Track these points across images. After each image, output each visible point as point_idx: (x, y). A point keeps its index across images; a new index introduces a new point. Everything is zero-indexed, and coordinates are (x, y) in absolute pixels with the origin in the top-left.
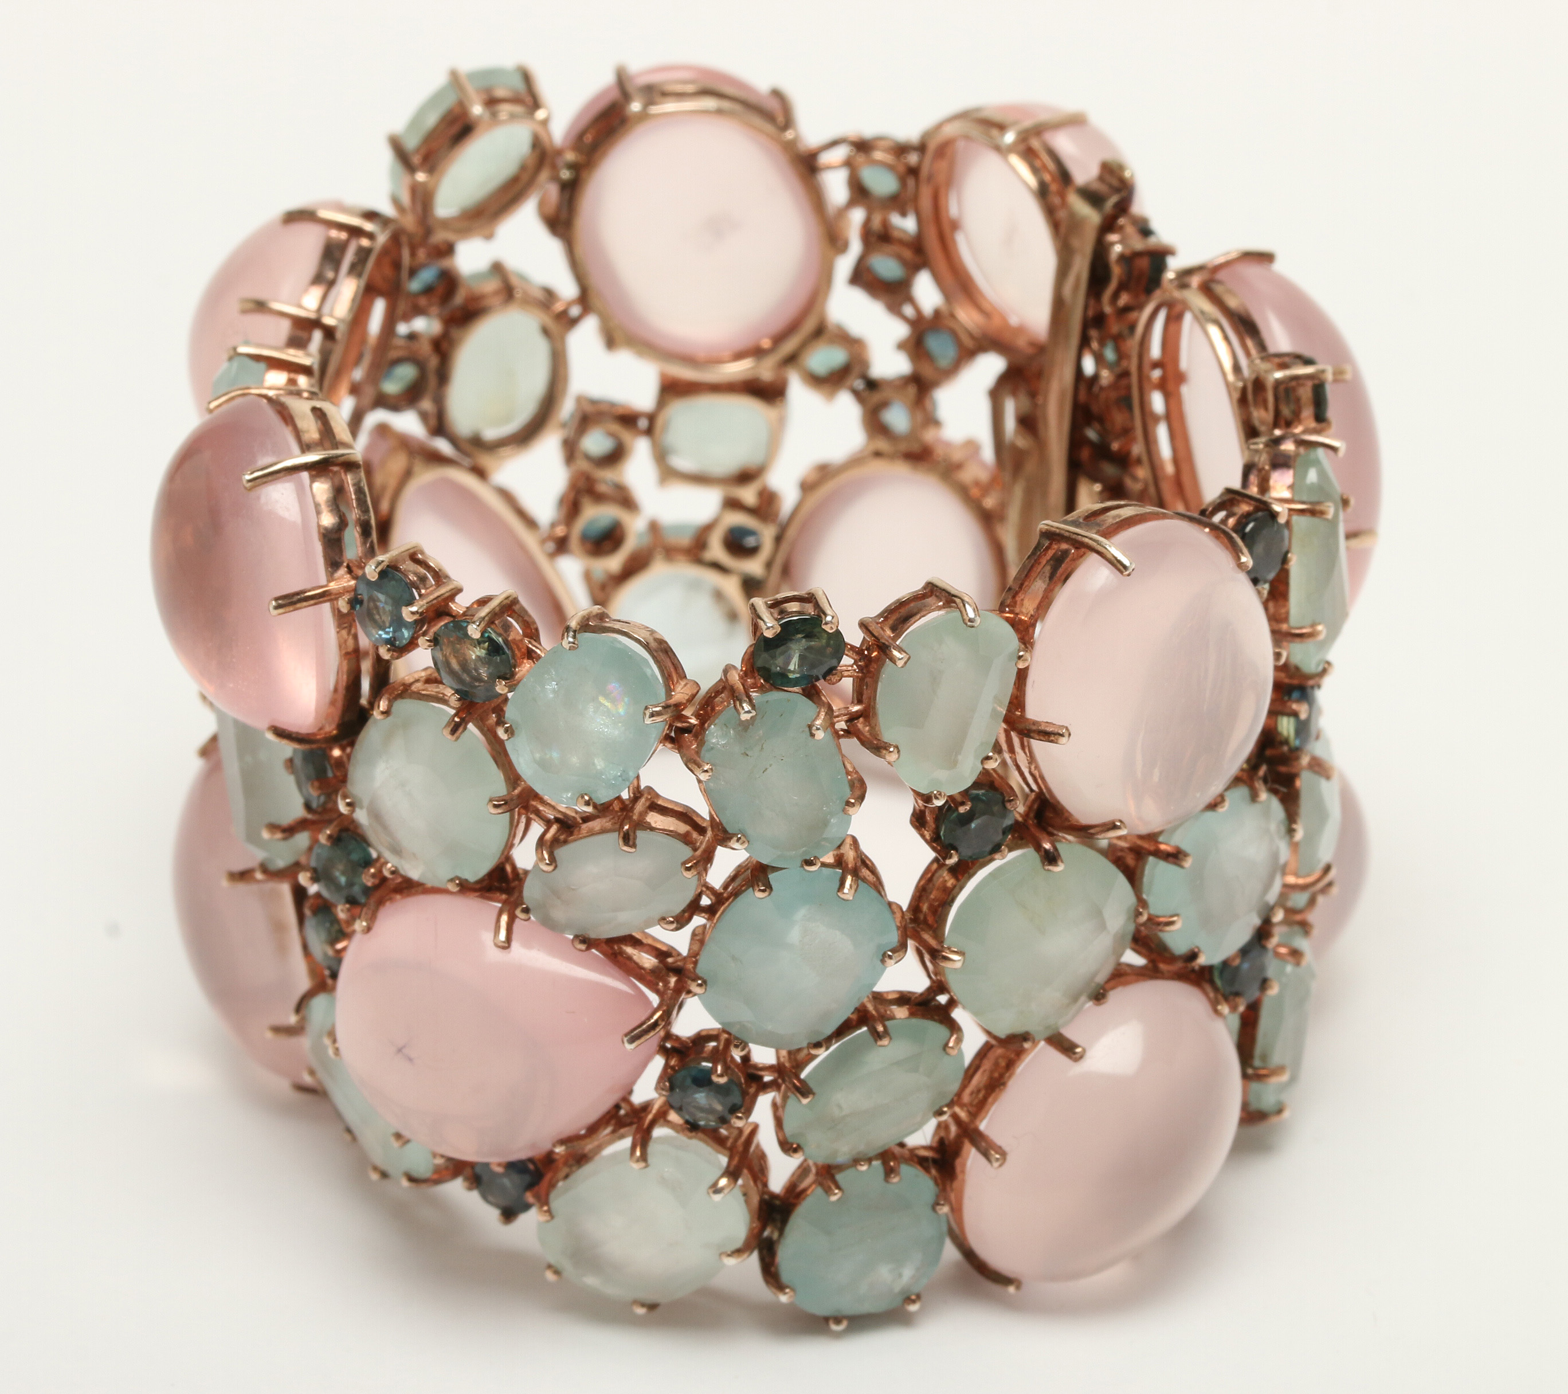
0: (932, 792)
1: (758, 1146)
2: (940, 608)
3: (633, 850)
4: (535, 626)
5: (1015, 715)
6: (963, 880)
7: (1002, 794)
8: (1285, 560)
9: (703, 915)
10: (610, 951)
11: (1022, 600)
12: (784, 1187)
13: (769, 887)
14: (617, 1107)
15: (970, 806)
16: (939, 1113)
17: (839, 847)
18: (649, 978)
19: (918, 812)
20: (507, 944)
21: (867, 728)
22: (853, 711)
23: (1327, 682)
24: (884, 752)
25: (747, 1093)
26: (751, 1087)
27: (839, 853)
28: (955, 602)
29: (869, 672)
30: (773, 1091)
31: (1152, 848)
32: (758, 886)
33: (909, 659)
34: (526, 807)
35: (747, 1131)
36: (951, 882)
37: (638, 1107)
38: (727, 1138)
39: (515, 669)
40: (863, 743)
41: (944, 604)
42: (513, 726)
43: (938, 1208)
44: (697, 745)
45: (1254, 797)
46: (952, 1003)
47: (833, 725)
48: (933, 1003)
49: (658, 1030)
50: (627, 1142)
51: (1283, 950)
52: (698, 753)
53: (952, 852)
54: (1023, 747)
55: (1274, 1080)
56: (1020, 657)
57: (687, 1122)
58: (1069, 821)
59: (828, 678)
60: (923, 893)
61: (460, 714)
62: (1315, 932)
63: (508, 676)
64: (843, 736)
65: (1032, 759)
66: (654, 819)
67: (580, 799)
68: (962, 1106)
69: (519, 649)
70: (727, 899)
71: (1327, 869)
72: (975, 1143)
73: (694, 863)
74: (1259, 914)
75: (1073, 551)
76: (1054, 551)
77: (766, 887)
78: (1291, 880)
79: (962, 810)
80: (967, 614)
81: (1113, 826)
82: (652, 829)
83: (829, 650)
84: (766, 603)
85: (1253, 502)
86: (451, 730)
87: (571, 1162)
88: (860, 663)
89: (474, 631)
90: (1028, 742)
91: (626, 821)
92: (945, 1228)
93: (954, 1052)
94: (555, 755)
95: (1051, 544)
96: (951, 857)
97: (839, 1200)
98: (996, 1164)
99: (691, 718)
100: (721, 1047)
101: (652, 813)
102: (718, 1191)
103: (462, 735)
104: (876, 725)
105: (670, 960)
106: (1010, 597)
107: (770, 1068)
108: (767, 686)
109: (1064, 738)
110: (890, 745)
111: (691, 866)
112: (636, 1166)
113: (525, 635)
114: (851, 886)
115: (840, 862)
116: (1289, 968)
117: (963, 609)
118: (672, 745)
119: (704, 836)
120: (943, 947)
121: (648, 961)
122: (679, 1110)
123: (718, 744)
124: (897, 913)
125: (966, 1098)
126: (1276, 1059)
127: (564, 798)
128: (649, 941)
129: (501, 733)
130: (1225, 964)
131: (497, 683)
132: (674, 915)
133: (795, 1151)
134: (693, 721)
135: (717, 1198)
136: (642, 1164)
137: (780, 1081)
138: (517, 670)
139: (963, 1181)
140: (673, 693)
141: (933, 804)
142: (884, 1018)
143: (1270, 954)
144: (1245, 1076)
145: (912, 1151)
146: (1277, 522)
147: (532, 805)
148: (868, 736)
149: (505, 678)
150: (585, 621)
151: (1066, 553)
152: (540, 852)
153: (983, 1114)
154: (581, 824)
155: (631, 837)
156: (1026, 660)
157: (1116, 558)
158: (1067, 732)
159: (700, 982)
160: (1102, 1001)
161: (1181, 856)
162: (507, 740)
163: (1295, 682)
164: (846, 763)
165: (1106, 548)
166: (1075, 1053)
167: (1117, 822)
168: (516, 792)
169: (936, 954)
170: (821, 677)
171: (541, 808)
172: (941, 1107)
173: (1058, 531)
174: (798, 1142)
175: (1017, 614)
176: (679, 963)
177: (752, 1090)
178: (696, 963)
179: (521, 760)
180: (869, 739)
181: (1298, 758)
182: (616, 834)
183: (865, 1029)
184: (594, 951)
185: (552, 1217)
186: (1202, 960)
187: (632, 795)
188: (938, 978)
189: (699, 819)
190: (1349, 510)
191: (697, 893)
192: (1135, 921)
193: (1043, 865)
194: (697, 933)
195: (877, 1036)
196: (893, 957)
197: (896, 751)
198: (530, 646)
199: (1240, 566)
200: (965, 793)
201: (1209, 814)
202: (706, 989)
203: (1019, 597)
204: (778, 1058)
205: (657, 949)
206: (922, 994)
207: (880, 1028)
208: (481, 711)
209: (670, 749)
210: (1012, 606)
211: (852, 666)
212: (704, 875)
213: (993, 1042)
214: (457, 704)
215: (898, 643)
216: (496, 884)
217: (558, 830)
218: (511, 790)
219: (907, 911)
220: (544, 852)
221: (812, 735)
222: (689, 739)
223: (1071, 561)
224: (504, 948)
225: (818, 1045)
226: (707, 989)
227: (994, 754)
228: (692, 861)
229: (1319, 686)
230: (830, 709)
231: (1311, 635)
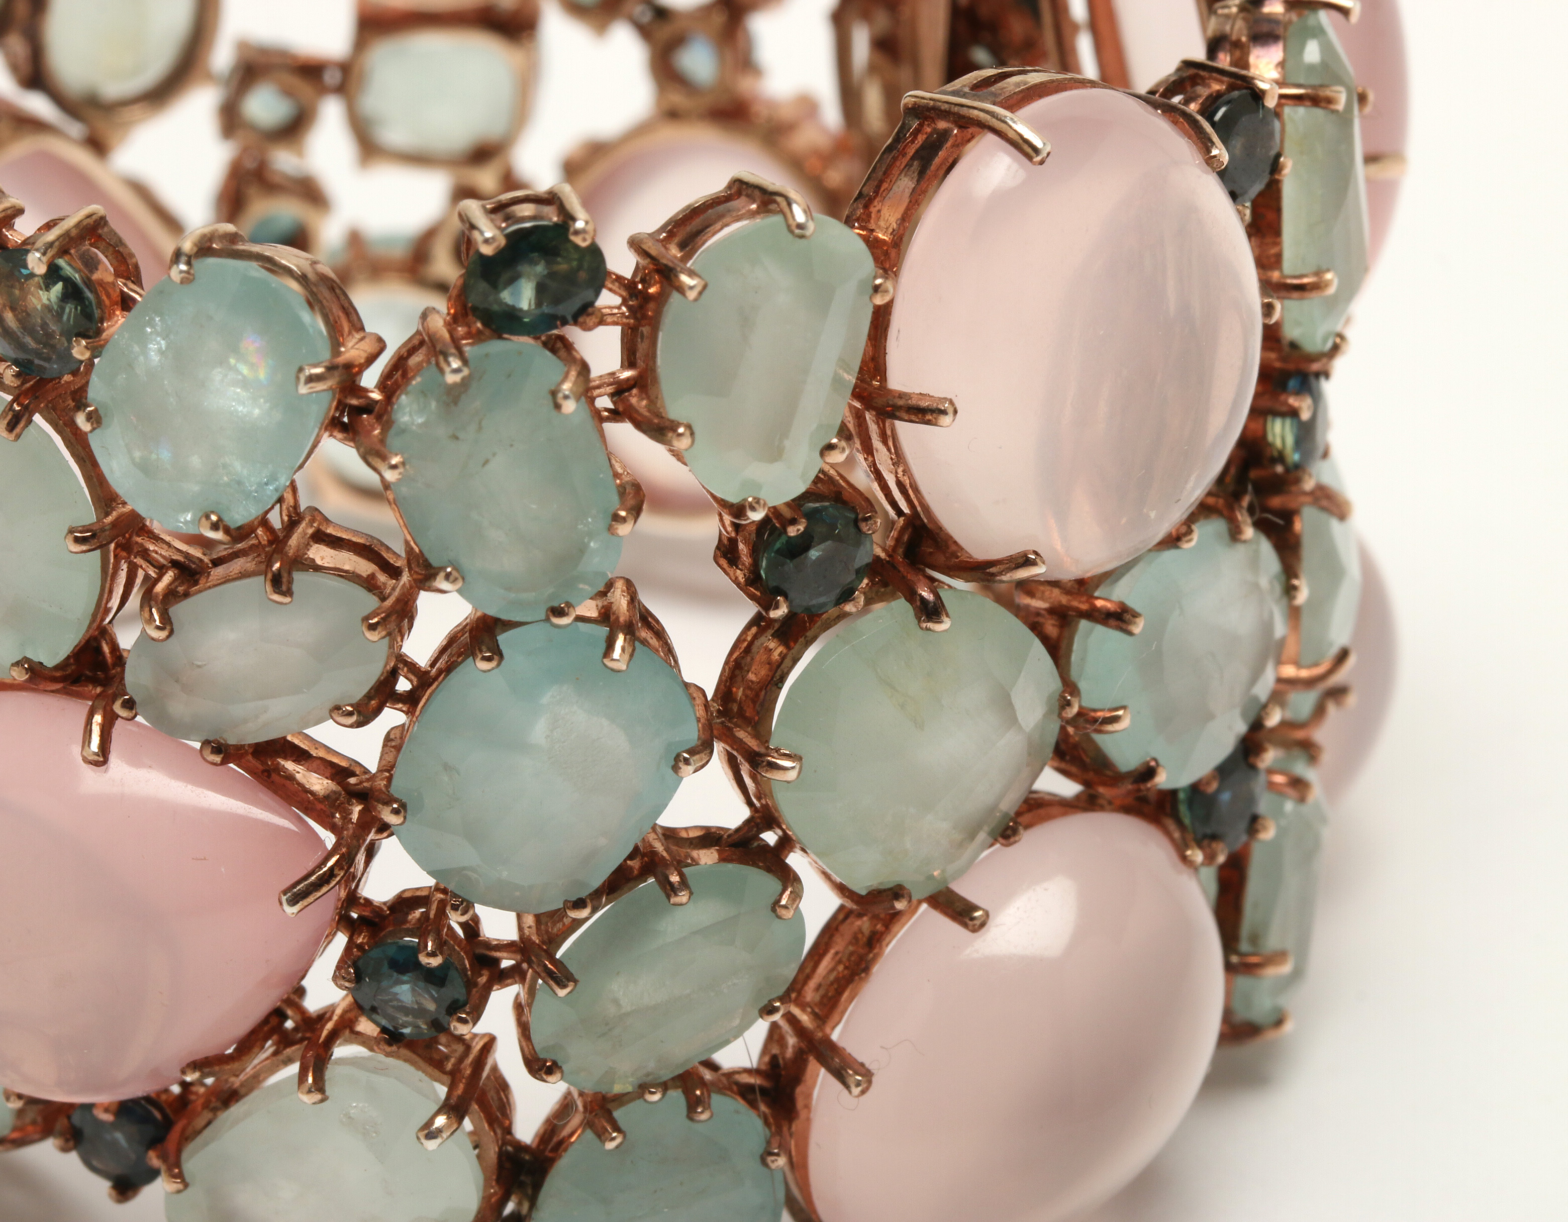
0: (745, 500)
1: (495, 1069)
2: (753, 214)
3: (288, 600)
4: (134, 260)
5: (872, 385)
6: (797, 647)
7: (853, 509)
8: (1275, 167)
9: (400, 706)
10: (261, 767)
11: (879, 211)
12: (536, 1135)
13: (497, 654)
14: (278, 1014)
15: (804, 525)
16: (769, 1010)
17: (603, 594)
18: (319, 806)
19: (726, 542)
20: (102, 759)
21: (644, 403)
22: (621, 378)
23: (1340, 366)
24: (670, 434)
25: (476, 984)
26: (481, 975)
27: (605, 603)
28: (775, 202)
29: (644, 316)
30: (516, 983)
31: (1084, 607)
32: (481, 651)
33: (705, 287)
34: (126, 548)
35: (477, 1046)
36: (777, 650)
37: (314, 1015)
38: (447, 1057)
39: (102, 324)
40: (638, 425)
41: (758, 207)
42: (101, 412)
43: (770, 1159)
44: (382, 429)
45: (1235, 534)
46: (786, 843)
47: (592, 400)
48: (756, 844)
49: (333, 883)
50: (294, 1069)
51: (1279, 779)
52: (382, 441)
53: (779, 598)
54: (884, 440)
55: (1272, 972)
56: (876, 289)
57: (384, 1030)
58: (957, 557)
59: (581, 320)
60: (737, 672)
61: (21, 399)
62: (1327, 757)
63: (91, 334)
64: (607, 419)
65: (899, 458)
66: (321, 554)
67: (204, 519)
68: (803, 1006)
69: (108, 296)
70: (436, 679)
71: (1343, 655)
72: (824, 1061)
73: (382, 618)
74: (1244, 715)
75: (955, 132)
76: (925, 136)
77: (494, 653)
78: (1289, 671)
79: (792, 531)
80: (793, 217)
81: (1024, 561)
82: (318, 568)
83: (583, 275)
84: (484, 207)
85: (1225, 79)
86: (8, 424)
87: (215, 1103)
88: (631, 303)
89: (36, 263)
90: (893, 430)
91: (275, 556)
92: (781, 1195)
93: (788, 914)
94: (165, 455)
95: (921, 125)
96: (777, 607)
97: (617, 1147)
98: (856, 1091)
99: (372, 392)
100: (432, 916)
101: (317, 545)
102: (431, 1136)
103: (24, 432)
104: (657, 398)
105: (352, 780)
106: (861, 206)
107: (510, 947)
108: (487, 332)
109: (947, 417)
110: (679, 425)
111: (377, 623)
112: (308, 1099)
113: (117, 275)
114: (623, 649)
115: (606, 616)
116: (1289, 806)
117: (786, 210)
118: (345, 435)
119: (397, 580)
120: (768, 748)
121: (318, 783)
122: (372, 1012)
123: (413, 424)
124: (697, 699)
125: (810, 993)
126: (1273, 942)
127: (182, 522)
128: (321, 754)
129: (81, 420)
130: (1195, 789)
131: (74, 344)
132: (354, 701)
133: (550, 1071)
134: (376, 396)
135: (432, 1145)
136: (318, 1097)
137: (525, 966)
138: (105, 324)
139: (808, 1120)
140: (343, 349)
141: (748, 518)
142: (680, 865)
143: (1262, 778)
144: (1229, 968)
145: (730, 1074)
146: (1263, 106)
147: (137, 543)
148: (647, 414)
149: (85, 336)
150: (206, 242)
151: (944, 135)
152: (147, 609)
153: (835, 1016)
154: (211, 568)
155: (284, 580)
156: (886, 291)
157: (1021, 136)
158: (950, 406)
159: (395, 806)
160: (1012, 840)
161: (1127, 617)
162: (91, 431)
163: (1291, 366)
164: (613, 462)
165: (1005, 122)
166: (972, 919)
167: (1031, 554)
168: (110, 519)
169: (757, 761)
170: (569, 318)
171: (151, 547)
172: (771, 1002)
173: (932, 103)
174: (554, 1058)
175: (872, 231)
176: (365, 784)
177: (483, 980)
178: (390, 779)
179: (114, 465)
180: (646, 417)
181: (1298, 481)
182: (262, 578)
183: (652, 880)
184: (231, 765)
185: (186, 1185)
186: (1162, 780)
187: (286, 518)
188: (764, 802)
189: (390, 555)
190: (1368, 109)
191: (388, 668)
192: (1060, 715)
193: (919, 621)
194: (392, 736)
195: (670, 890)
196: (691, 761)
197: (688, 433)
198: (125, 290)
199: (1210, 161)
200: (797, 503)
201: (1169, 555)
202: (405, 818)
203: (875, 207)
204: (520, 928)
205: (332, 765)
206: (738, 830)
207: (675, 878)
208: (54, 394)
209: (340, 440)
210: (863, 220)
211: (619, 308)
212: (399, 639)
213: (849, 905)
214: (15, 383)
215: (688, 265)
216: (87, 672)
217: (175, 579)
218: (102, 516)
219: (712, 700)
220: (154, 610)
221: (558, 407)
222: (369, 422)
223: (953, 146)
224: (97, 764)
225: (579, 904)
226: (407, 816)
227: (840, 440)
228: (378, 615)
229: (1327, 375)
230: (585, 368)
231: (1316, 287)
